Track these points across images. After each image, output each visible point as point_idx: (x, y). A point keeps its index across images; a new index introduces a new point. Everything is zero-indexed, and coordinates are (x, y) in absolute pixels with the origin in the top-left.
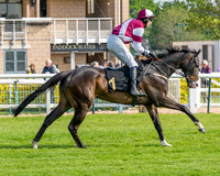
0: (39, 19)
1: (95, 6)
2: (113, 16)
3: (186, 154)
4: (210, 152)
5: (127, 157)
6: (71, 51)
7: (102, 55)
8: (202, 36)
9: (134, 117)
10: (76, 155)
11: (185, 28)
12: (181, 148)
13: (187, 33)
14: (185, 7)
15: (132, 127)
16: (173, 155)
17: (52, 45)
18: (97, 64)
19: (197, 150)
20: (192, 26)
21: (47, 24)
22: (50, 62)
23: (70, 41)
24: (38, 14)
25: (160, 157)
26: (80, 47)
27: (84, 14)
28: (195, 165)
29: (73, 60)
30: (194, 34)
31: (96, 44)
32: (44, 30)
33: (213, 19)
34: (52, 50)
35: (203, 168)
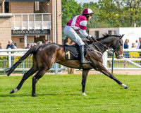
0: (4, 14)
1: (40, 6)
2: (51, 12)
3: (98, 100)
4: (113, 99)
5: (60, 102)
6: (24, 34)
7: (44, 37)
8: (108, 25)
9: (65, 77)
10: (28, 101)
11: (97, 20)
12: (95, 96)
13: (99, 23)
14: (97, 6)
15: (63, 83)
16: (90, 101)
17: (12, 31)
18: (41, 43)
19: (105, 97)
20: (102, 19)
21: (9, 17)
22: (11, 41)
23: (24, 28)
24: (4, 11)
25: (81, 102)
26: (30, 32)
27: (33, 11)
28: (103, 107)
29: (25, 41)
30: (103, 23)
31: (41, 30)
32: (7, 21)
33: (115, 14)
34: (12, 34)
35: (109, 109)
